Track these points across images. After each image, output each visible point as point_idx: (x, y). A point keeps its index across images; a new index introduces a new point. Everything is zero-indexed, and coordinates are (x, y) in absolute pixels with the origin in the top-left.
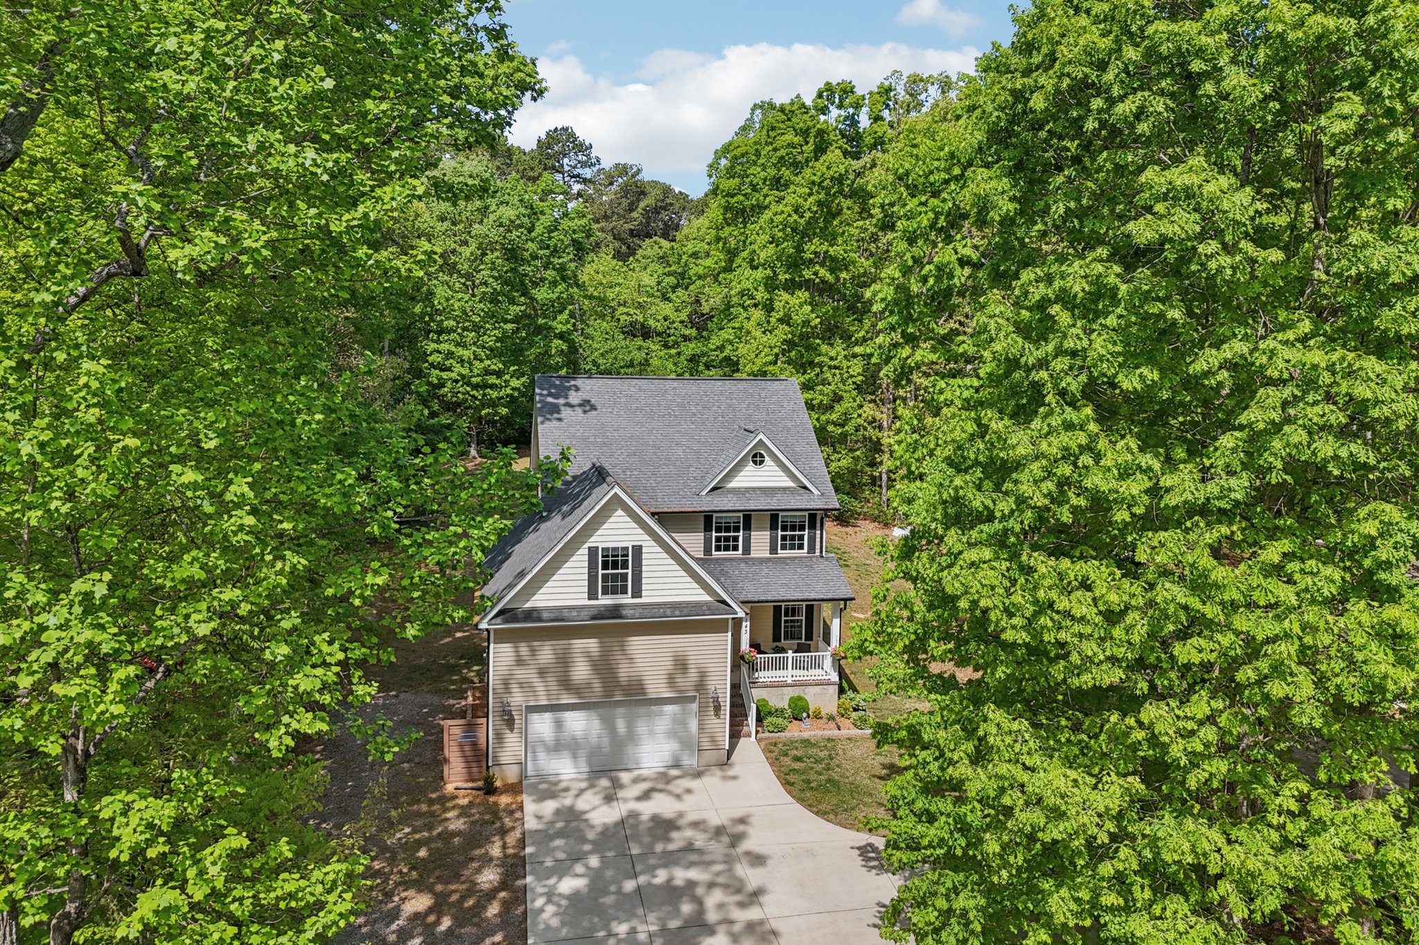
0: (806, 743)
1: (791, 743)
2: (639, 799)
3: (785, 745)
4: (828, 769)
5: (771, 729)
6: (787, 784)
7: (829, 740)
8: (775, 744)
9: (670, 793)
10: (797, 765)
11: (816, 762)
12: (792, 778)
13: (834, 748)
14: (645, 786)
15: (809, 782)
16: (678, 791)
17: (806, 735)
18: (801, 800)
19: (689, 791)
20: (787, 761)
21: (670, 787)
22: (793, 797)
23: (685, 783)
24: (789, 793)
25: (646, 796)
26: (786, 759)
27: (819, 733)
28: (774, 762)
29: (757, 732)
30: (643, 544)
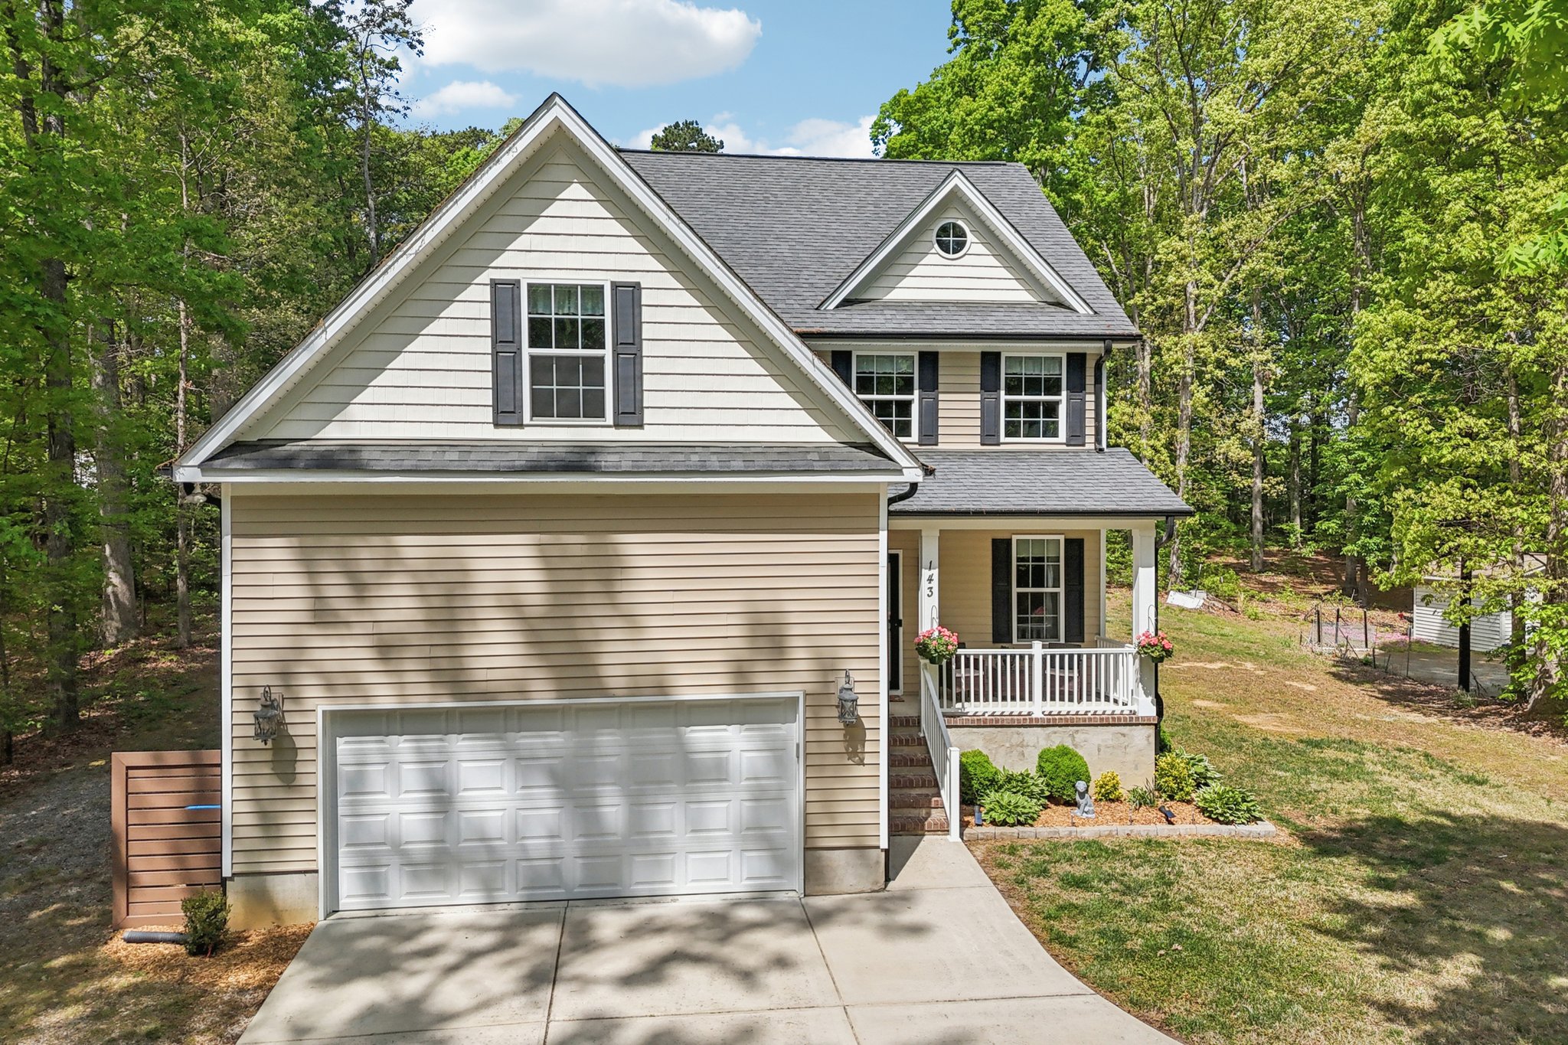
0: (1094, 849)
1: (1054, 849)
2: (629, 981)
3: (1037, 851)
4: (1165, 907)
5: (999, 816)
6: (1057, 943)
7: (1149, 842)
8: (1013, 851)
9: (725, 966)
10: (1076, 897)
11: (1128, 890)
12: (1066, 926)
13: (1166, 859)
14: (656, 946)
15: (1119, 937)
16: (749, 960)
17: (1088, 832)
18: (1107, 988)
19: (781, 962)
20: (1048, 886)
21: (728, 951)
22: (1081, 977)
23: (772, 941)
24: (1067, 964)
25: (652, 973)
26: (1045, 882)
27: (1123, 829)
28: (1013, 889)
29: (964, 825)
30: (645, 281)
